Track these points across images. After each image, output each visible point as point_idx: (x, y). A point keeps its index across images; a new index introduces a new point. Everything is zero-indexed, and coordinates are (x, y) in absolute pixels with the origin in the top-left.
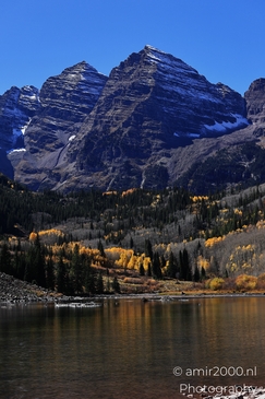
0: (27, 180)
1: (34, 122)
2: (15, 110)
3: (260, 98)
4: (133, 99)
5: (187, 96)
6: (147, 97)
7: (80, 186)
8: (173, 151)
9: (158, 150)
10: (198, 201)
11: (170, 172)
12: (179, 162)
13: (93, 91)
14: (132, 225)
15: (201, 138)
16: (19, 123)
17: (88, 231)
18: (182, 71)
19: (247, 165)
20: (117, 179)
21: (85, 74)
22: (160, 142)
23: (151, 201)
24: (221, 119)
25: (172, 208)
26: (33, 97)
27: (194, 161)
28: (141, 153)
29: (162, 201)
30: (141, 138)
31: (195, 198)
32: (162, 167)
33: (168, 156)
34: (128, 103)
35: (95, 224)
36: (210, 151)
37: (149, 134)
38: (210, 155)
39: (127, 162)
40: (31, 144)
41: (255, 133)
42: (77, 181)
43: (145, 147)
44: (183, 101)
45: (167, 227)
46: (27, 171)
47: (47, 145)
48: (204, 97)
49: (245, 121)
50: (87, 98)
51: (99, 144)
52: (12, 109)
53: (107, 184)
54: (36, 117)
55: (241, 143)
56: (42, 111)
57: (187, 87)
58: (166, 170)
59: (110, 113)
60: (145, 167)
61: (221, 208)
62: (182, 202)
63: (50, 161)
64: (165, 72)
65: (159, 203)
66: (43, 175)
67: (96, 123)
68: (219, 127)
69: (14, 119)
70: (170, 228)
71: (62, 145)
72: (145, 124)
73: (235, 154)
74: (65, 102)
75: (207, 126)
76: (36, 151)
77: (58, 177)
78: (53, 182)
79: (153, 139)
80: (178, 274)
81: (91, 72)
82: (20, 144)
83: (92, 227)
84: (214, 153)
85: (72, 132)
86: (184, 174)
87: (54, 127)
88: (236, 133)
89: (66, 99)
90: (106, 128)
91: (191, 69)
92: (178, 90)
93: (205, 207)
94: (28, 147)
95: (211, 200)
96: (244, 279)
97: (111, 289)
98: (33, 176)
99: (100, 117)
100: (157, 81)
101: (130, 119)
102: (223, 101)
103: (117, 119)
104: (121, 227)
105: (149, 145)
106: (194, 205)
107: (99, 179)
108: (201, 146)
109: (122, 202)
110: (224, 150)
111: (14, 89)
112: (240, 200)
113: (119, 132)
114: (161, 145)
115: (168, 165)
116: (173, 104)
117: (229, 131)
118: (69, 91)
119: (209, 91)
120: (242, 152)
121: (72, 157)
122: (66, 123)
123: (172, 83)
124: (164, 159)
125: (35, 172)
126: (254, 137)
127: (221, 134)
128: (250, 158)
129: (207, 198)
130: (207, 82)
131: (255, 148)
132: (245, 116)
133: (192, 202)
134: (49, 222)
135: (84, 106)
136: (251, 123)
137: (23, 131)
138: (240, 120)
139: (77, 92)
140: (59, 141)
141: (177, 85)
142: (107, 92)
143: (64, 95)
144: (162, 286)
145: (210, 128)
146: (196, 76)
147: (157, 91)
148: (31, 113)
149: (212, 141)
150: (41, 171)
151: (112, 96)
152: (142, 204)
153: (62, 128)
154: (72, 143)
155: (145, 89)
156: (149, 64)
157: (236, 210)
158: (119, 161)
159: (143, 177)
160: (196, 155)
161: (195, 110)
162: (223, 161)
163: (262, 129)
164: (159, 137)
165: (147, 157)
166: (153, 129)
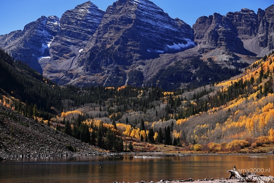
0: (51, 77)
1: (56, 39)
2: (44, 31)
3: (203, 29)
4: (121, 27)
5: (156, 26)
6: (130, 26)
7: (86, 82)
8: (147, 61)
9: (137, 60)
10: (168, 95)
11: (144, 74)
12: (151, 68)
13: (95, 20)
14: (126, 109)
15: (164, 53)
16: (46, 40)
17: (99, 112)
18: (153, 9)
19: (194, 71)
20: (110, 78)
21: (90, 9)
22: (138, 55)
23: (137, 94)
24: (178, 42)
25: (151, 99)
26: (56, 23)
27: (160, 68)
28: (126, 62)
29: (144, 94)
30: (126, 52)
31: (165, 93)
32: (139, 72)
33: (144, 64)
34: (118, 29)
35: (102, 108)
36: (170, 62)
37: (131, 50)
38: (171, 65)
39: (117, 68)
40: (53, 54)
41: (199, 51)
42: (84, 79)
43: (129, 58)
44: (154, 29)
45: (148, 111)
46: (51, 71)
47: (65, 55)
48: (167, 27)
49: (192, 43)
50: (91, 25)
51: (99, 55)
52: (42, 30)
53: (104, 81)
54: (57, 36)
55: (190, 57)
56: (62, 33)
57: (156, 20)
58: (142, 73)
59: (106, 36)
60: (129, 71)
61: (182, 100)
62: (158, 96)
63: (66, 65)
64: (143, 10)
65: (143, 96)
66: (62, 74)
67: (97, 42)
68: (176, 46)
69: (43, 37)
70: (151, 112)
71: (74, 55)
72: (129, 43)
73: (186, 65)
74: (77, 27)
75: (168, 46)
76: (57, 58)
77: (71, 76)
78: (68, 79)
79: (134, 53)
80: (164, 141)
81: (94, 8)
82: (47, 53)
83: (101, 110)
85: (81, 47)
86: (154, 76)
87: (69, 43)
88: (187, 51)
89: (77, 25)
90: (104, 45)
91: (158, 8)
92: (151, 22)
93: (172, 99)
94: (52, 56)
95: (175, 94)
96: (213, 145)
97: (128, 149)
98: (55, 75)
99: (100, 38)
100: (138, 15)
101: (119, 39)
102: (179, 30)
103: (111, 39)
104: (119, 110)
105: (131, 57)
106: (165, 97)
107: (99, 78)
108: (165, 59)
109: (119, 94)
110: (180, 61)
111: (43, 18)
112: (194, 95)
113: (112, 48)
114: (139, 57)
115: (143, 70)
116: (147, 31)
117: (183, 50)
118: (80, 20)
119: (170, 23)
120: (191, 63)
121: (81, 63)
122: (76, 41)
123: (147, 17)
124: (141, 66)
125: (56, 72)
126: (198, 54)
127: (177, 51)
128: (196, 67)
129: (172, 93)
130: (169, 17)
131: (199, 61)
132: (193, 40)
133: (163, 96)
134: (73, 106)
135: (89, 30)
136: (197, 45)
137: (49, 45)
138: (190, 43)
139: (85, 21)
140: (72, 52)
141: (150, 18)
142: (104, 22)
143: (76, 22)
144: (156, 148)
145: (170, 47)
146: (162, 13)
147: (137, 22)
148: (54, 34)
149: (172, 56)
150: (60, 71)
151: (107, 25)
152: (131, 96)
153: (74, 44)
154: (81, 54)
155: (129, 21)
156: (132, 4)
157: (192, 102)
158: (111, 67)
159: (127, 77)
160: (161, 64)
161: (161, 35)
162: (179, 69)
163: (203, 49)
164: (138, 52)
165: (130, 64)
166: (134, 46)
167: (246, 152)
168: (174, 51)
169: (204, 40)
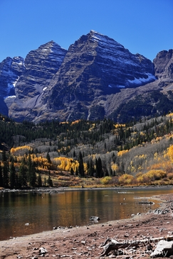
0: (16, 115)
1: (21, 79)
2: (9, 72)
3: (163, 63)
4: (83, 64)
5: (117, 62)
6: (91, 62)
7: (49, 119)
8: (108, 96)
9: (98, 96)
10: (119, 127)
11: (106, 109)
12: (111, 103)
13: (58, 59)
14: (76, 143)
15: (125, 88)
16: (11, 80)
17: (48, 147)
18: (114, 46)
19: (154, 104)
20: (73, 114)
21: (53, 49)
22: (100, 91)
23: (89, 128)
24: (139, 76)
25: (102, 132)
26: (21, 64)
27: (121, 103)
28: (88, 98)
29: (96, 128)
30: (87, 88)
31: (117, 126)
32: (100, 107)
33: (105, 99)
34: (79, 67)
35: (52, 143)
36: (131, 96)
37: (92, 86)
38: (131, 99)
39: (79, 104)
40: (19, 93)
41: (159, 84)
42: (48, 116)
43: (90, 94)
44: (115, 65)
46: (17, 110)
47: (29, 94)
48: (128, 62)
49: (153, 77)
50: (54, 64)
51: (61, 92)
52: (7, 71)
53: (67, 117)
54: (22, 76)
55: (151, 91)
56: (26, 72)
57: (117, 56)
58: (103, 108)
59: (68, 73)
60: (90, 106)
61: (133, 132)
62: (108, 128)
63: (31, 103)
64: (103, 47)
65: (94, 129)
66: (27, 112)
67: (59, 80)
68: (137, 81)
69: (8, 77)
70: (99, 144)
71: (38, 93)
72: (90, 80)
73: (146, 98)
74: (40, 66)
75: (129, 81)
76: (22, 97)
77: (36, 114)
78: (33, 117)
79: (95, 89)
81: (57, 47)
82: (12, 93)
83: (50, 145)
84: (133, 98)
85: (44, 85)
86: (115, 111)
87: (34, 82)
88: (148, 85)
89: (41, 64)
90: (66, 82)
91: (119, 45)
92: (111, 58)
93: (122, 131)
94: (17, 95)
95: (127, 126)
96: (125, 177)
97: (47, 184)
98: (20, 113)
99: (62, 76)
100: (98, 52)
101: (80, 76)
102: (140, 65)
103: (73, 77)
105: (93, 93)
106: (116, 130)
107: (61, 114)
108: (125, 93)
109: (71, 129)
110: (140, 95)
111: (9, 59)
112: (145, 126)
113: (74, 85)
114: (101, 93)
115: (105, 105)
116: (108, 67)
117: (143, 84)
118: (43, 60)
119: (131, 59)
120: (151, 96)
121: (45, 101)
122: (41, 80)
123: (107, 54)
124: (102, 102)
125: (21, 110)
126: (159, 87)
127: (138, 85)
128: (156, 100)
129: (124, 125)
130: (130, 53)
131: (159, 94)
132: (154, 74)
133: (114, 128)
134: (24, 142)
135: (52, 68)
136: (158, 79)
137: (14, 85)
138: (151, 77)
139: (48, 60)
140: (37, 91)
141: (111, 55)
142: (67, 60)
143: (40, 62)
144: (81, 182)
145: (131, 82)
146: (122, 49)
147: (98, 59)
148: (19, 74)
149: (133, 90)
150: (25, 110)
151: (69, 62)
152: (83, 130)
153: (39, 83)
154: (45, 92)
155: (90, 58)
156: (93, 42)
157: (141, 133)
158: (73, 104)
159: (89, 113)
160: (122, 99)
161: (122, 70)
162: (139, 102)
163: (164, 82)
164: (99, 88)
165: (91, 100)
166: (95, 83)
167: (157, 184)
168: (135, 86)
169: (164, 73)
